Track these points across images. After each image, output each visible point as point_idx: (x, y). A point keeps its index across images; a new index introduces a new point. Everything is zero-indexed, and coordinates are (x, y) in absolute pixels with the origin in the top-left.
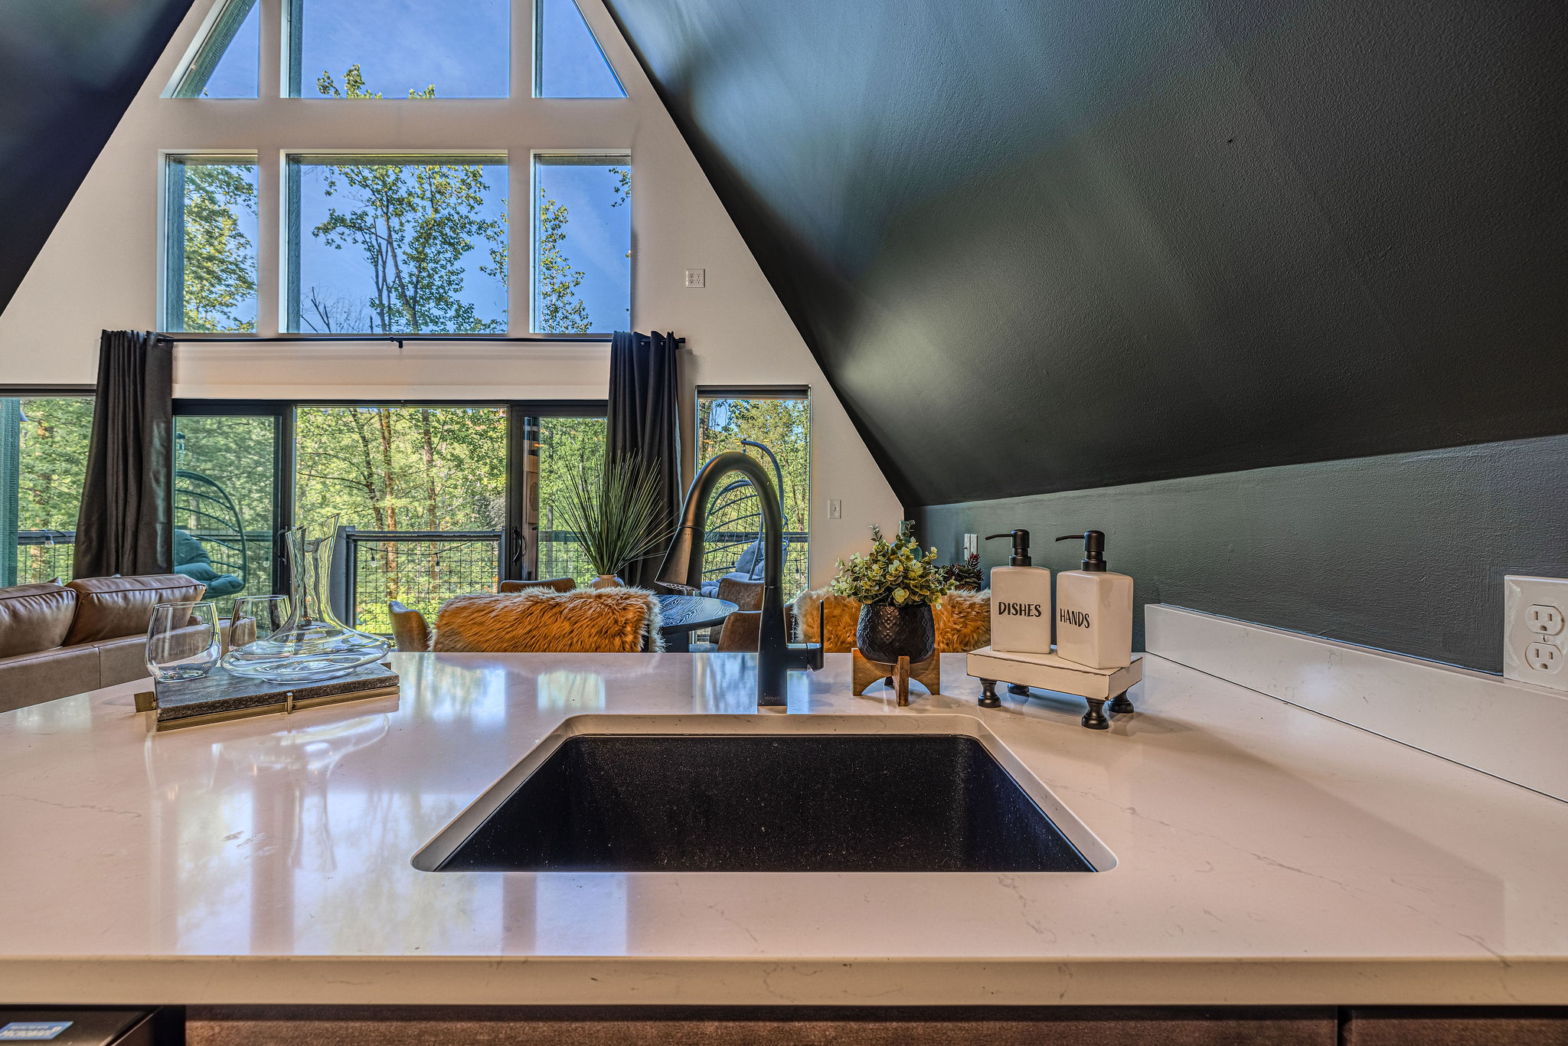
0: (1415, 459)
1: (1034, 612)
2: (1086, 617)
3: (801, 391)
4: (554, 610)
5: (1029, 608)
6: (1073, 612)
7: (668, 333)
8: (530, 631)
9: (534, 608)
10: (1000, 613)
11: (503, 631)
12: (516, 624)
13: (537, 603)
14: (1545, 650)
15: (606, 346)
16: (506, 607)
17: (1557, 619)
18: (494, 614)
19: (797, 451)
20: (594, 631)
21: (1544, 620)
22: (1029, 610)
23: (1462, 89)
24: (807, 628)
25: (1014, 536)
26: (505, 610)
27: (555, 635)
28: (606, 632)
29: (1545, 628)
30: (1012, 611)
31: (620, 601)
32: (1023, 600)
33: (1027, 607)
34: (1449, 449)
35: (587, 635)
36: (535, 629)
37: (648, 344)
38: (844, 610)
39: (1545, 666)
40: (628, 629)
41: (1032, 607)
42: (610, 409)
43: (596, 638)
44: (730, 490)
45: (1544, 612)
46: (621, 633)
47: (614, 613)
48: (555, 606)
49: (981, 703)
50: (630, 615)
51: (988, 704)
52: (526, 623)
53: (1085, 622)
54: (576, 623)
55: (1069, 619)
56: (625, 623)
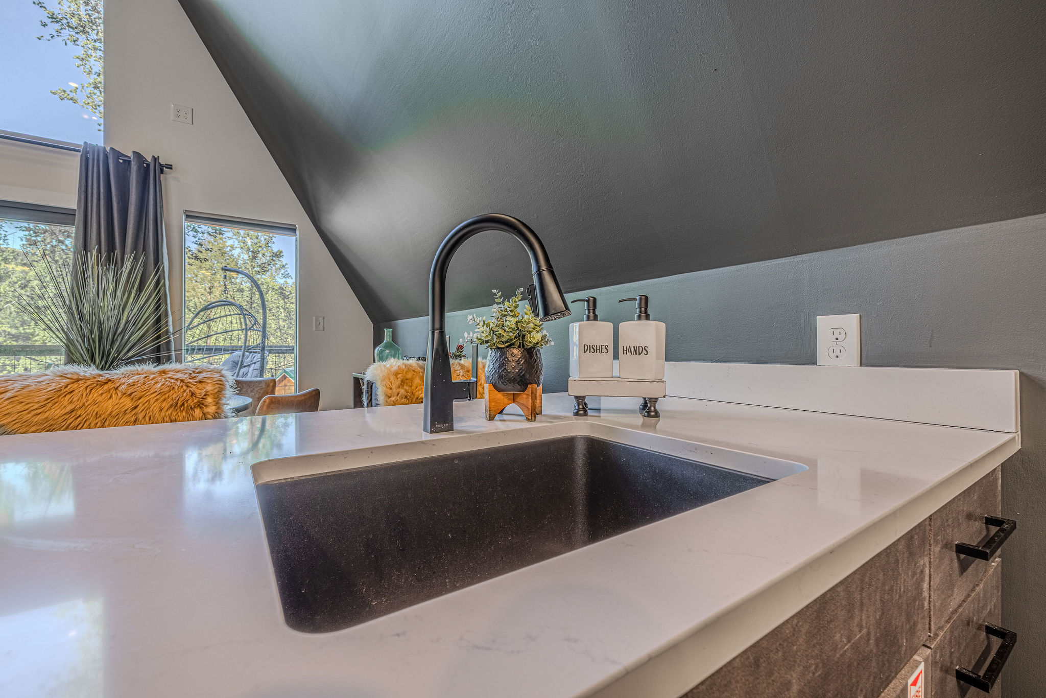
0: (769, 264)
1: (604, 350)
2: (645, 348)
3: (292, 229)
4: (106, 387)
5: (602, 347)
6: (634, 347)
7: (154, 157)
8: (72, 411)
9: (75, 385)
10: (585, 352)
11: (29, 413)
12: (50, 405)
13: (78, 380)
14: (837, 349)
15: (75, 156)
16: (29, 386)
17: (843, 332)
18: (8, 395)
19: (242, 291)
20: (165, 405)
21: (837, 335)
22: (602, 349)
23: (851, 61)
24: (387, 389)
25: (588, 301)
26: (25, 390)
27: (112, 412)
28: (183, 404)
29: (837, 339)
30: (592, 350)
31: (193, 375)
32: (598, 342)
33: (600, 346)
34: (788, 258)
35: (157, 410)
36: (80, 408)
37: (128, 162)
38: (413, 374)
39: (837, 357)
40: (209, 400)
41: (603, 347)
42: (79, 218)
43: (170, 412)
44: (209, 309)
45: (837, 332)
46: (201, 405)
47: (187, 386)
48: (107, 383)
49: (577, 414)
50: (209, 388)
51: (581, 414)
52: (66, 403)
53: (644, 351)
54: (140, 398)
55: (631, 352)
56: (205, 395)
